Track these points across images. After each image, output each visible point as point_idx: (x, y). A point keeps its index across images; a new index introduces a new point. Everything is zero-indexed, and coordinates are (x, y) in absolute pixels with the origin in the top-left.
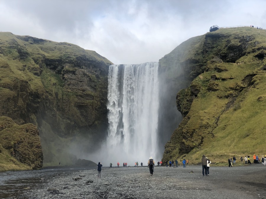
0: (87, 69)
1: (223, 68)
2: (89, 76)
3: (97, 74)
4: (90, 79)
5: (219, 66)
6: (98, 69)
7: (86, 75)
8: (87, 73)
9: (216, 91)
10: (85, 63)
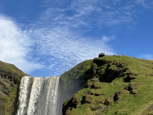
0: (3, 78)
1: (98, 86)
2: (4, 84)
3: (11, 83)
4: (5, 86)
5: (96, 84)
6: (13, 79)
7: (2, 83)
8: (3, 82)
9: (90, 103)
10: (1, 74)
